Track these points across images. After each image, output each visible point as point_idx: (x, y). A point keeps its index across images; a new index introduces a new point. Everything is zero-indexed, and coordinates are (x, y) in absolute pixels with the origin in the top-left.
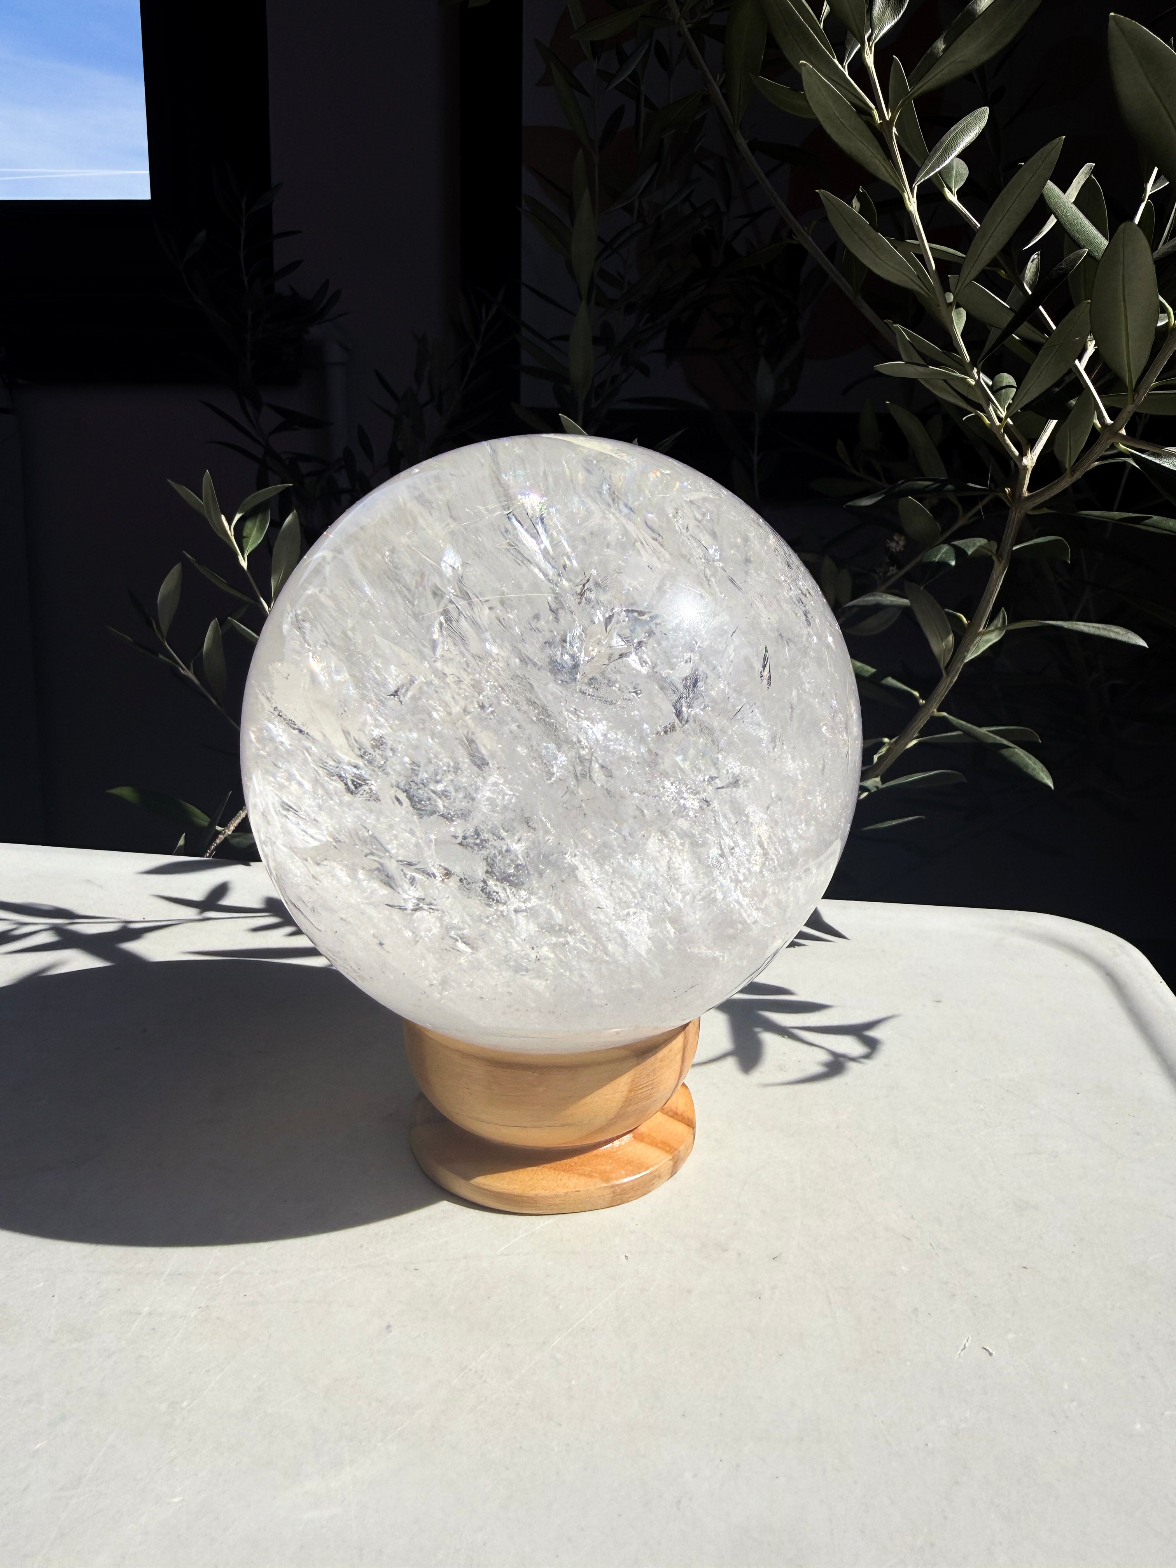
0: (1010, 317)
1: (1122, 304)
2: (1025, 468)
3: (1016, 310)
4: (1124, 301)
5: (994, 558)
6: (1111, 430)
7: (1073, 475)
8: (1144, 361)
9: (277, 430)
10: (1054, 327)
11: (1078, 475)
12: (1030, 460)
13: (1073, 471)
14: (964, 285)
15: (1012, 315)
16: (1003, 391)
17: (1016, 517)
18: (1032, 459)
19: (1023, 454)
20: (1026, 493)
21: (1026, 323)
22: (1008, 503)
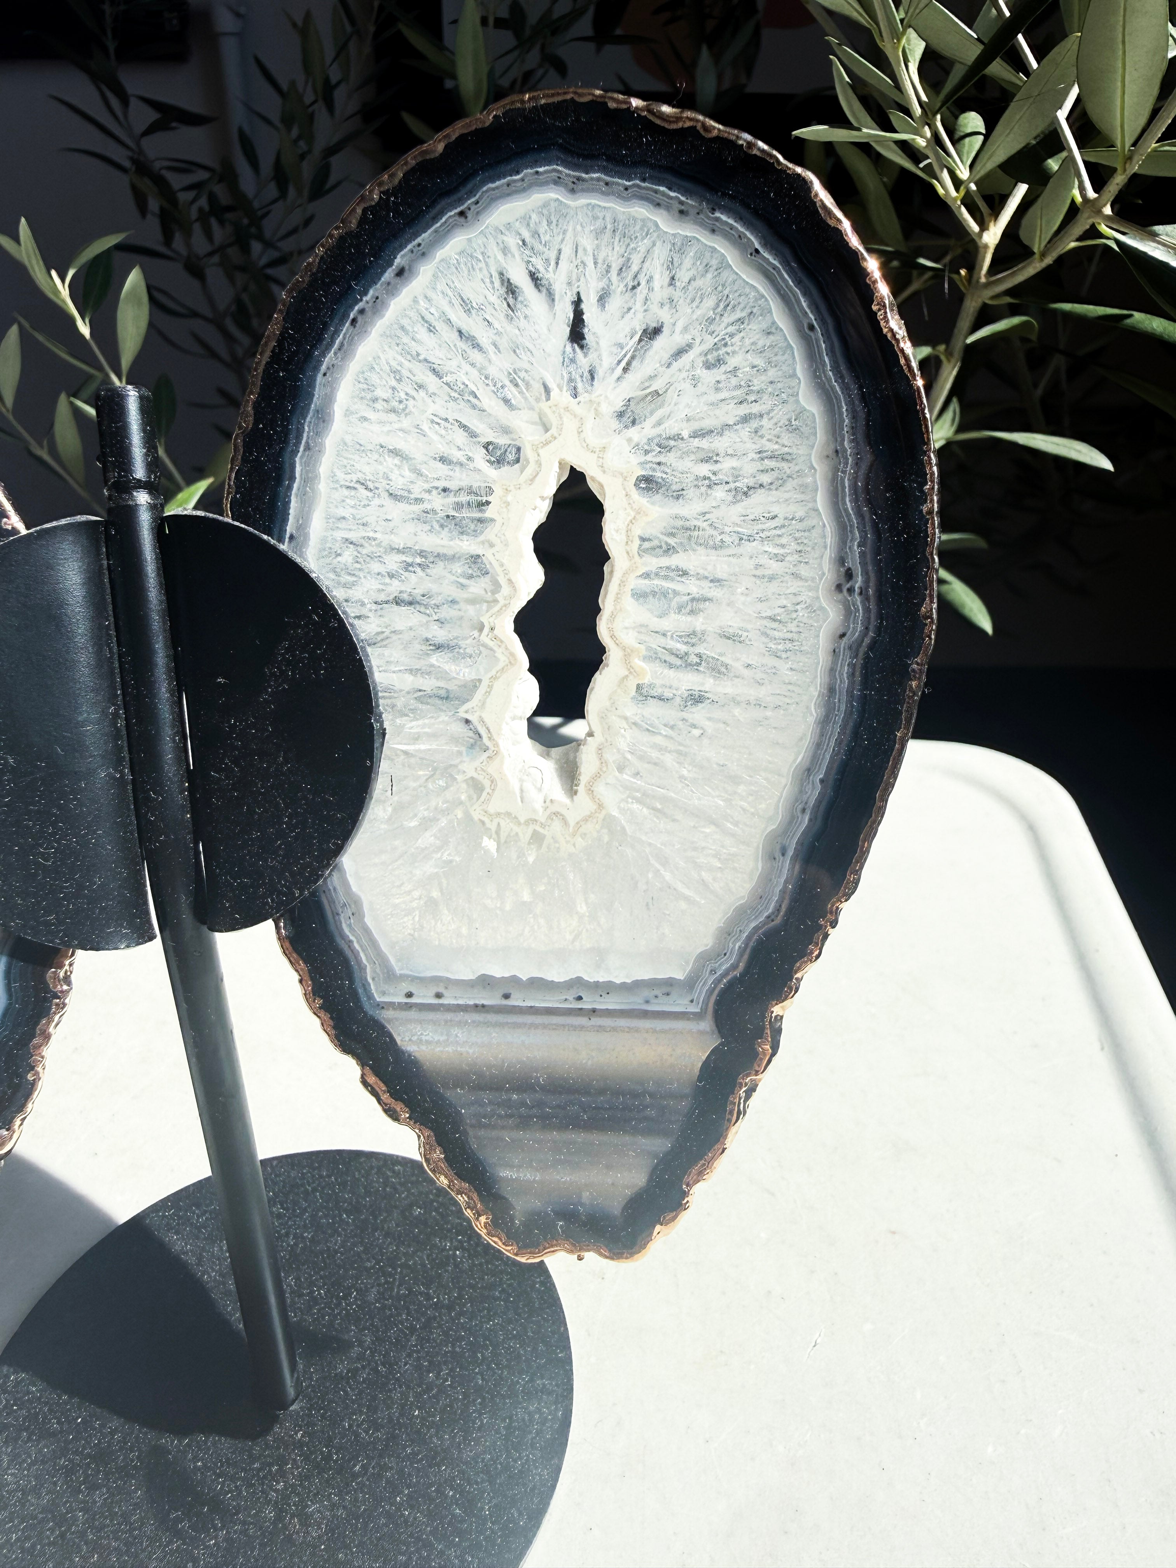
0: (978, 49)
1: (1121, 46)
2: (986, 246)
3: (986, 41)
4: (1124, 42)
5: (943, 357)
6: (1094, 206)
7: (1042, 260)
8: (1143, 121)
9: (149, 131)
10: (1034, 65)
11: (1049, 260)
12: (992, 236)
13: (1043, 255)
14: (918, 11)
15: (982, 47)
16: (967, 140)
17: (971, 306)
18: (995, 234)
19: (983, 227)
20: (983, 280)
21: (998, 59)
22: (962, 288)
